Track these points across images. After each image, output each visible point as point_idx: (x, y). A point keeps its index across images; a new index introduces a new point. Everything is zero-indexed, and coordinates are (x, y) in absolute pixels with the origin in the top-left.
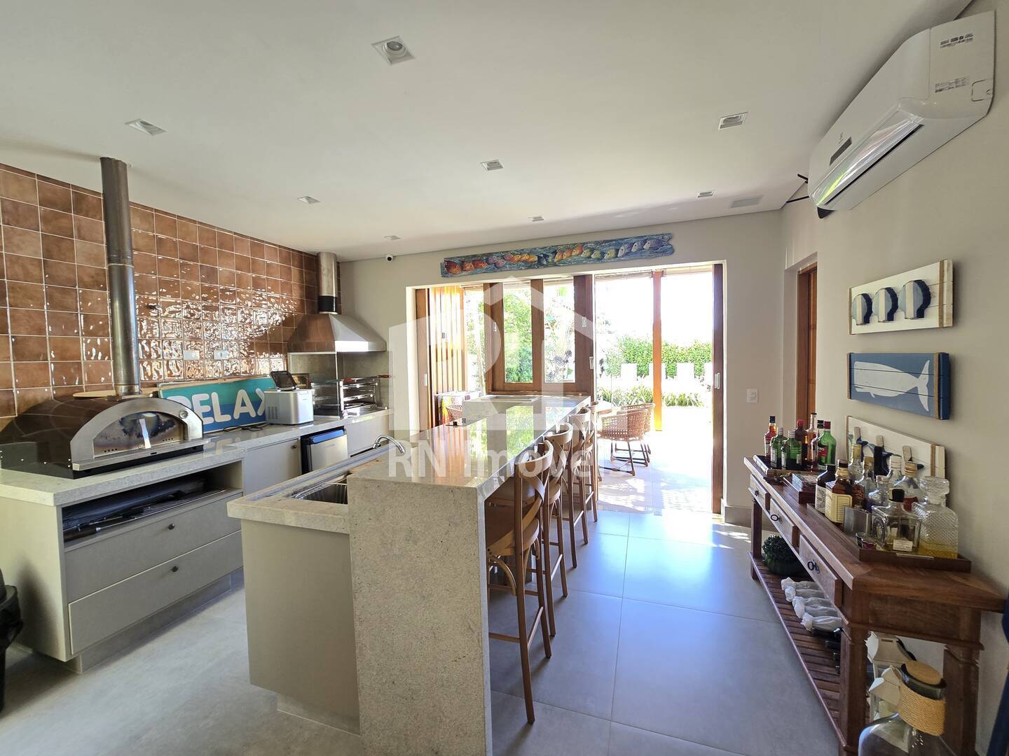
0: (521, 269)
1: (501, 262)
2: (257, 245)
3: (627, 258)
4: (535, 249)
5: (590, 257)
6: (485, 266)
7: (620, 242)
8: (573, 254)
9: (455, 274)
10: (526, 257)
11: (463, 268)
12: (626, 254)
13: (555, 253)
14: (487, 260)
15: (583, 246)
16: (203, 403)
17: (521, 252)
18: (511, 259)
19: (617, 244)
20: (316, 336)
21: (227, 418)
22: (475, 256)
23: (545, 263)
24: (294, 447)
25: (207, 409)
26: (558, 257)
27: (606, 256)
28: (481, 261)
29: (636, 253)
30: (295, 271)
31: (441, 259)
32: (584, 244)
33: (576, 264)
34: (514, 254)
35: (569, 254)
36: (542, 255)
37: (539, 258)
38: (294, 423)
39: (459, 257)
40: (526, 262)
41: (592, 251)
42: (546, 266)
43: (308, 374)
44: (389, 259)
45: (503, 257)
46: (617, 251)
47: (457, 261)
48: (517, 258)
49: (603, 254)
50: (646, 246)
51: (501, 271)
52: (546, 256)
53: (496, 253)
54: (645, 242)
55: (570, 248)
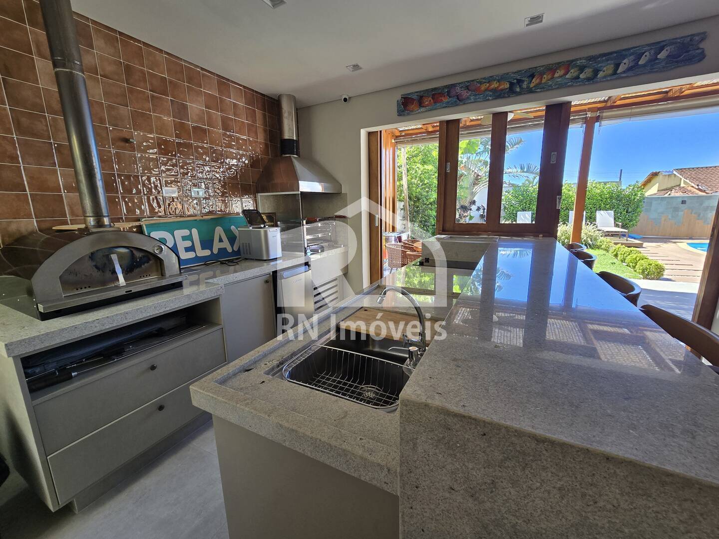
0: (488, 100)
1: (465, 94)
2: (224, 83)
3: (630, 73)
4: (508, 74)
5: (578, 77)
6: (446, 100)
7: (624, 53)
8: (556, 75)
9: (412, 111)
10: (495, 85)
11: (421, 105)
12: (630, 69)
13: (532, 76)
14: (449, 92)
15: (568, 65)
16: (184, 238)
17: (490, 80)
18: (477, 89)
19: (619, 56)
20: (280, 178)
21: (207, 253)
22: (435, 89)
23: (518, 90)
24: (267, 282)
25: (188, 244)
26: (535, 81)
27: (601, 74)
28: (442, 94)
29: (644, 66)
30: (259, 113)
31: (397, 96)
32: (572, 61)
33: (558, 88)
34: (481, 83)
35: (550, 77)
36: (515, 81)
37: (512, 84)
38: (265, 259)
39: (417, 92)
40: (494, 91)
41: (582, 69)
42: (520, 94)
43: (274, 213)
44: (345, 100)
45: (467, 88)
46: (617, 66)
47: (415, 97)
48: (483, 87)
49: (596, 72)
50: (662, 55)
51: (464, 104)
52: (520, 82)
53: (460, 83)
54: (662, 49)
55: (552, 69)
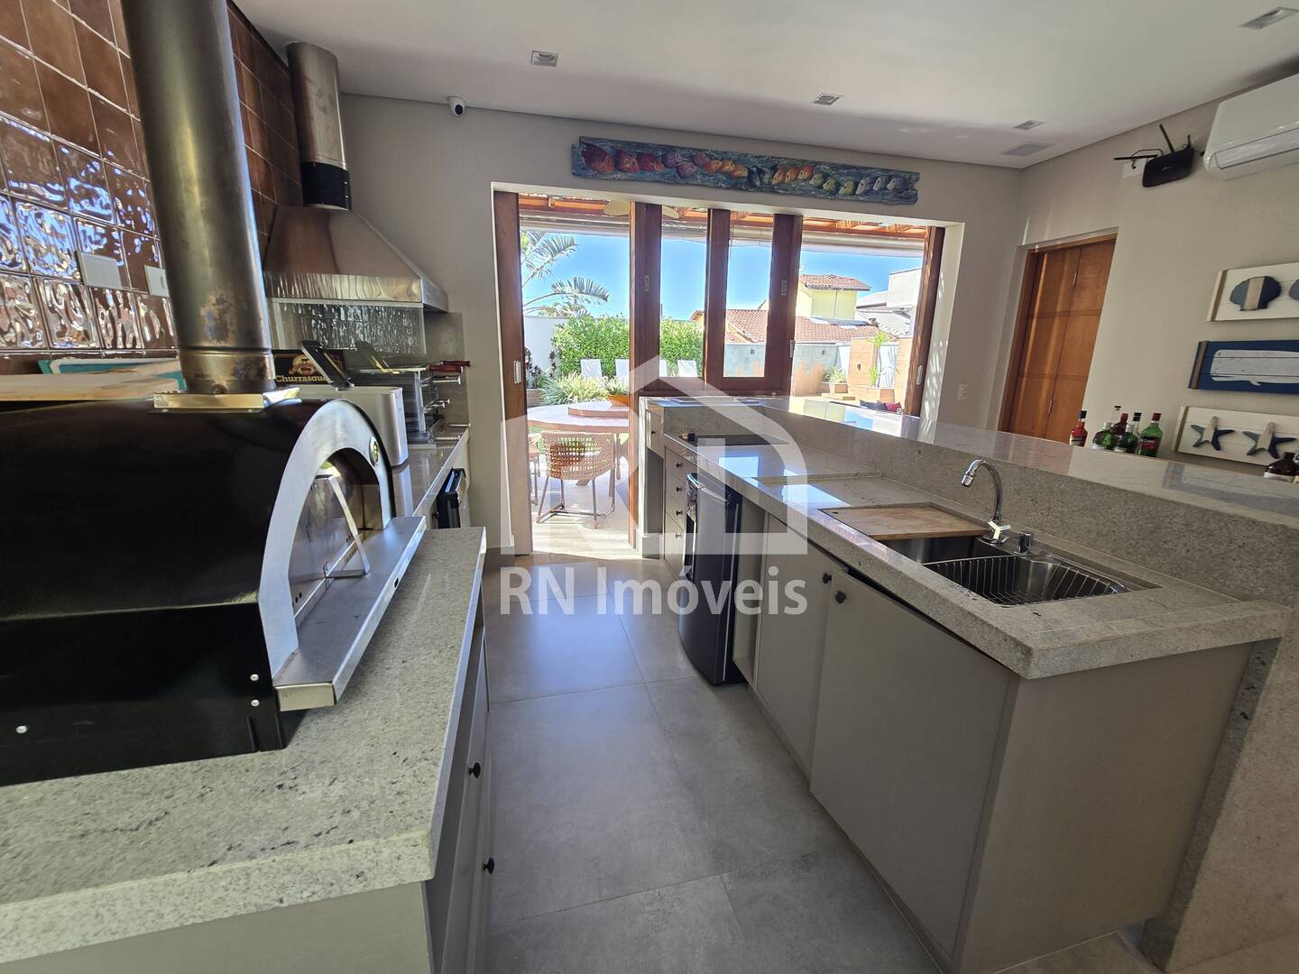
0: (721, 187)
1: (689, 168)
3: (866, 198)
4: (746, 155)
5: (820, 187)
6: (660, 169)
7: (863, 172)
8: (800, 177)
9: (601, 173)
10: (729, 167)
11: (617, 166)
12: (866, 193)
13: (774, 169)
14: (664, 160)
15: (813, 167)
17: (724, 157)
18: (705, 166)
19: (858, 173)
22: (643, 145)
23: (758, 183)
26: (777, 178)
27: (842, 191)
28: (653, 158)
29: (877, 193)
31: (572, 136)
32: (817, 163)
33: (801, 195)
34: (710, 157)
35: (793, 177)
36: (755, 169)
37: (750, 172)
39: (610, 141)
40: (729, 175)
41: (825, 177)
42: (760, 190)
44: (459, 109)
45: (692, 159)
46: (856, 185)
47: (607, 148)
48: (715, 165)
49: (838, 185)
50: (890, 186)
51: (687, 184)
52: (760, 172)
53: (682, 148)
54: (890, 178)
55: (797, 166)
